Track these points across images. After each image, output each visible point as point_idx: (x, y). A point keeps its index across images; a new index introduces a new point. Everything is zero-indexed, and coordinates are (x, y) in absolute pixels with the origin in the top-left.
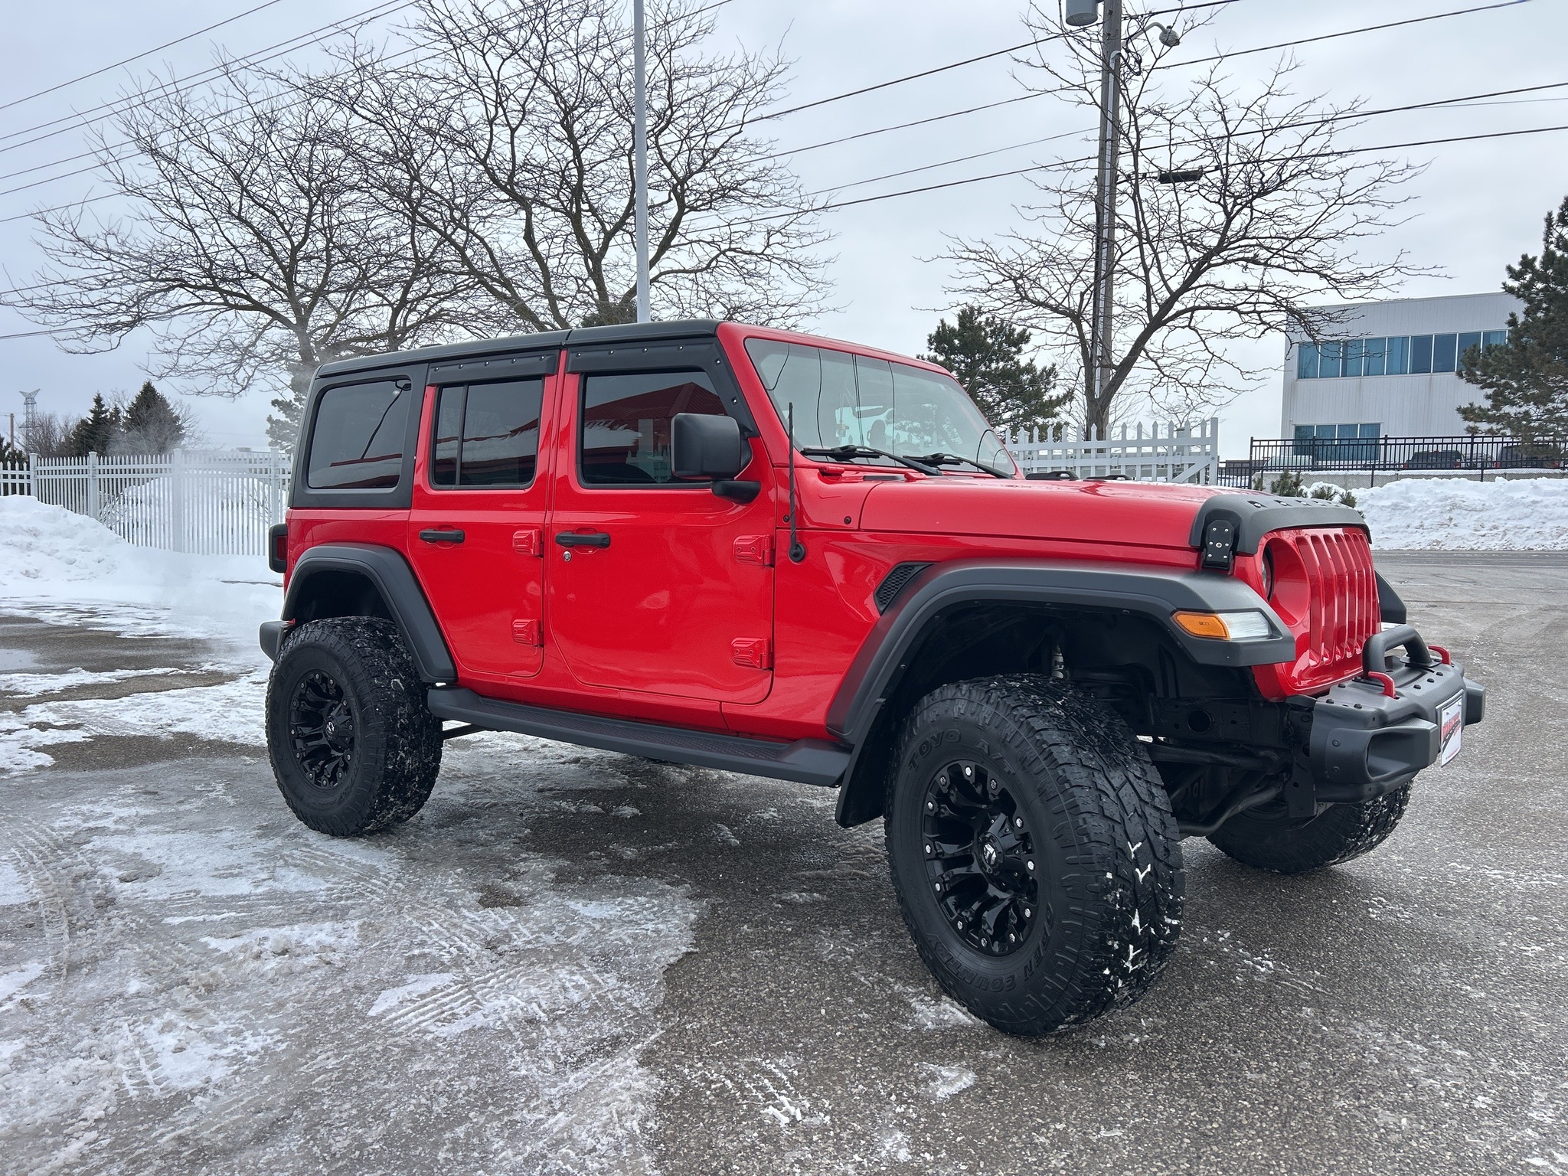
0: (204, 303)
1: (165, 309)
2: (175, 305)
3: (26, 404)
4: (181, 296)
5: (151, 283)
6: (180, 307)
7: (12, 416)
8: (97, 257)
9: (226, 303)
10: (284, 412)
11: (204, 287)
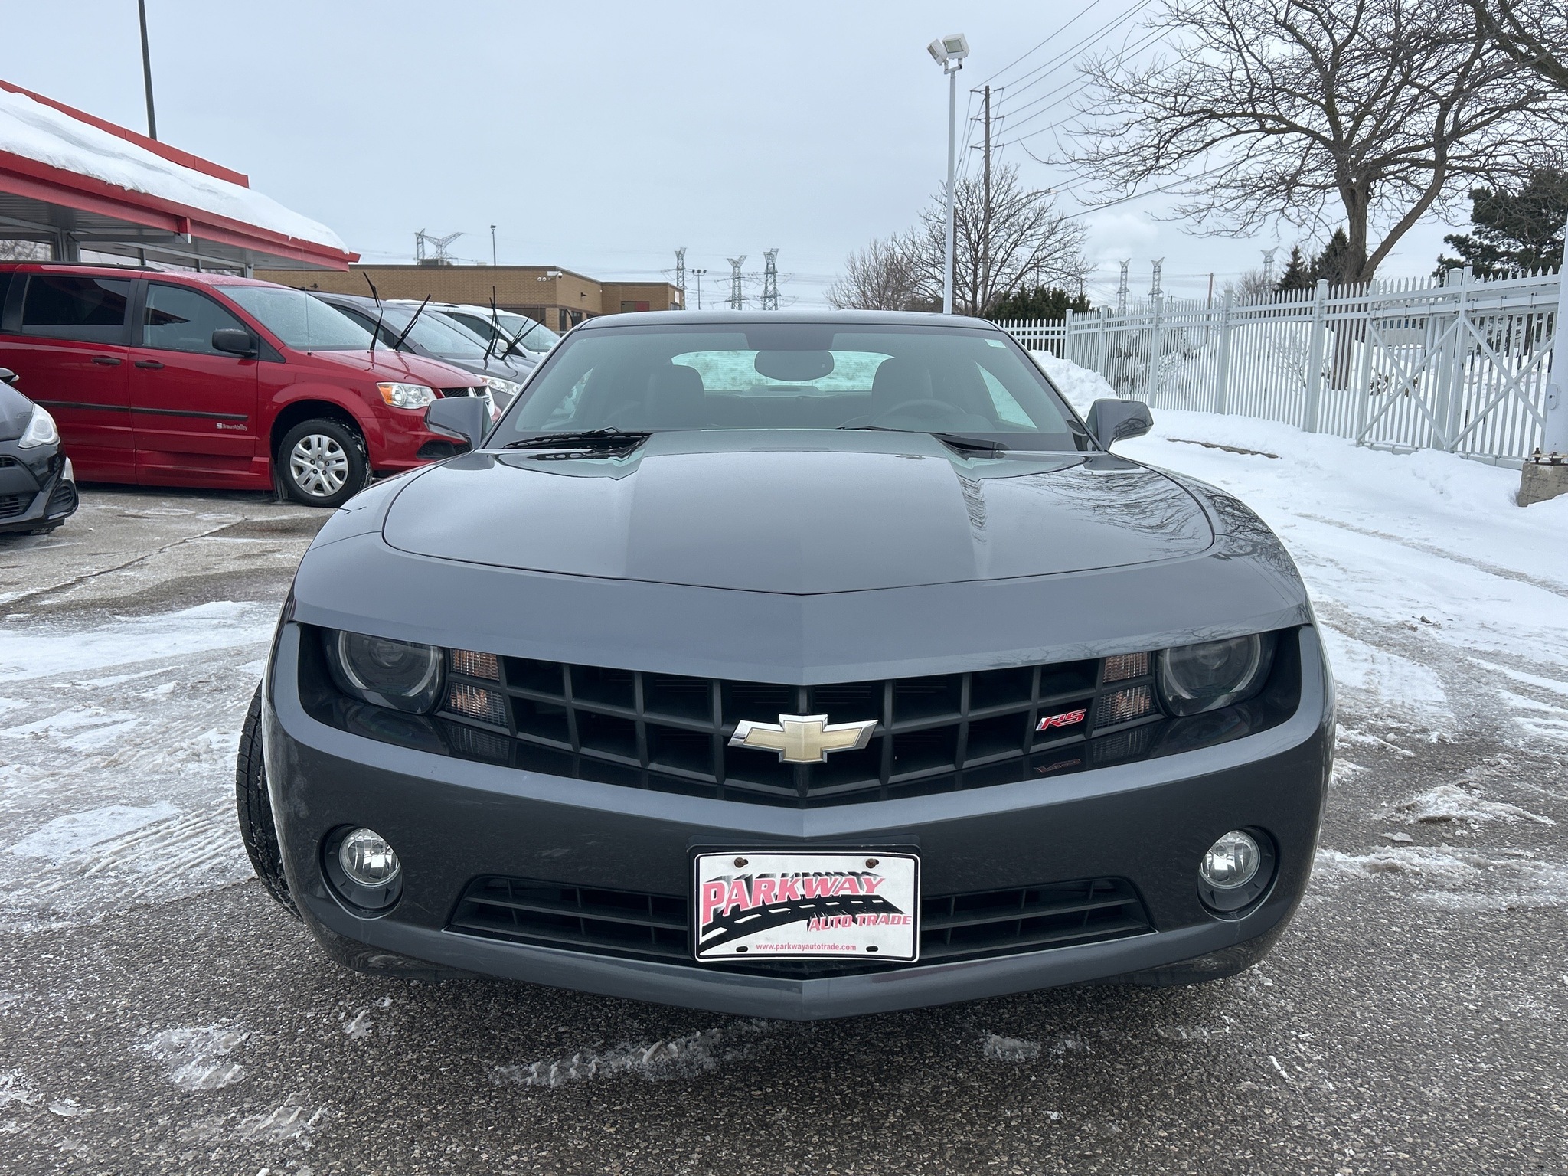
0: (1238, 132)
1: (1200, 145)
2: (1208, 139)
3: (1265, 262)
4: (1217, 127)
5: (1180, 119)
6: (1214, 141)
7: (1212, 275)
8: (1135, 100)
9: (1262, 129)
10: (1459, 250)
11: (1233, 115)
